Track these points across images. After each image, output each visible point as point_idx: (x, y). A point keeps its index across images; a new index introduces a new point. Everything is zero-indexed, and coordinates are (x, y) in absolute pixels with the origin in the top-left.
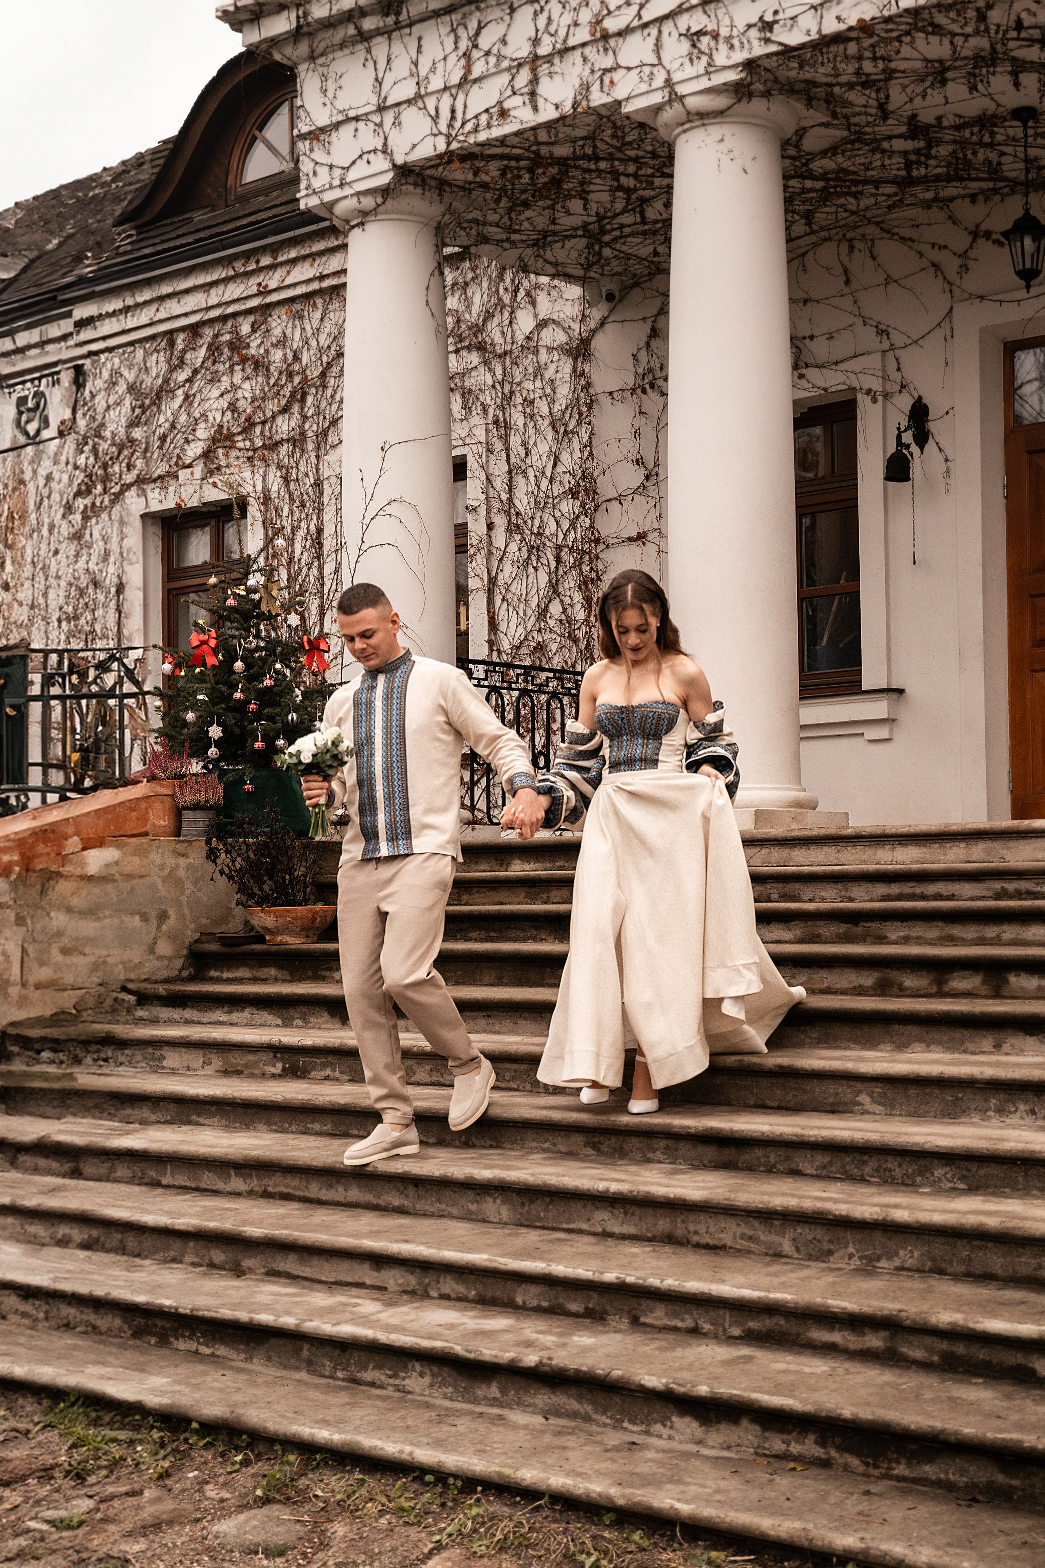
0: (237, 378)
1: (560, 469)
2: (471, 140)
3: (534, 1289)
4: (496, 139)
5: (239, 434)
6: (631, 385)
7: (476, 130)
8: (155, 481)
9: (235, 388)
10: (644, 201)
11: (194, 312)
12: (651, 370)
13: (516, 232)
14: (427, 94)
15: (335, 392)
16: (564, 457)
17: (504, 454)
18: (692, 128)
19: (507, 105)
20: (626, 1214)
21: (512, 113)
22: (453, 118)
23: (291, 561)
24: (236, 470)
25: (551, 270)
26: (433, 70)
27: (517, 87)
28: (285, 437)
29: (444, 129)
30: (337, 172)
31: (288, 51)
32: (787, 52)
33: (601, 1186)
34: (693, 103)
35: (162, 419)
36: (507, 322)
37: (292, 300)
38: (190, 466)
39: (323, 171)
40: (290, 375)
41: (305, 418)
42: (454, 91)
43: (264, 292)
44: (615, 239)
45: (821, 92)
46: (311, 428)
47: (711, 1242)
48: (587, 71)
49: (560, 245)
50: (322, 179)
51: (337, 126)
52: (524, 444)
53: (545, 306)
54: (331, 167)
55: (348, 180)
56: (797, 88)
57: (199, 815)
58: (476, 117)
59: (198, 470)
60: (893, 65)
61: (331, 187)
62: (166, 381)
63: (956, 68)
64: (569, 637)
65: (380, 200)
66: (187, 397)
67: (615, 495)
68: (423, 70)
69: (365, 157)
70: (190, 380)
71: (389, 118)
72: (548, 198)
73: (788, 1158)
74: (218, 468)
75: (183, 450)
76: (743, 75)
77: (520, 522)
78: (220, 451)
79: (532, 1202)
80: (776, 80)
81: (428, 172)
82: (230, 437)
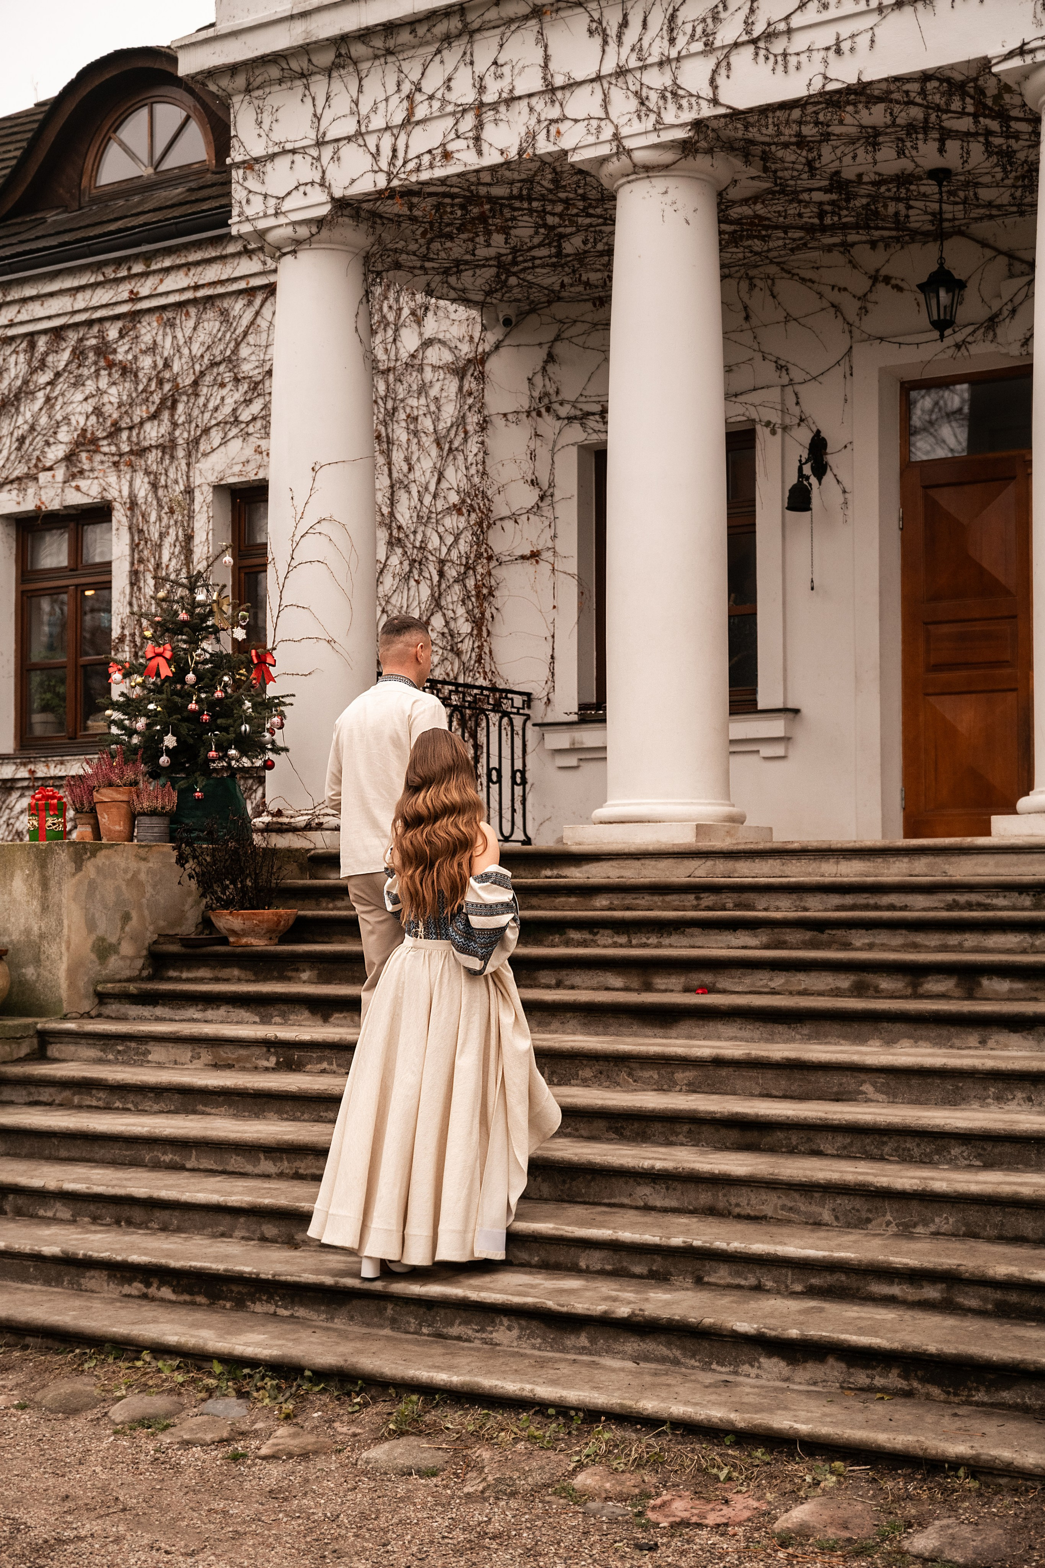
0: (103, 383)
1: (444, 485)
2: (413, 178)
3: (597, 1255)
4: (438, 179)
5: (104, 438)
6: (526, 407)
7: (418, 170)
8: (12, 482)
9: (100, 392)
10: (562, 236)
11: (58, 315)
12: (547, 394)
13: (432, 260)
14: (368, 132)
15: (208, 400)
16: (450, 473)
17: (386, 469)
18: (637, 179)
19: (450, 147)
20: (667, 1189)
21: (456, 155)
22: (394, 156)
23: (158, 566)
24: (101, 475)
25: (453, 294)
26: (374, 109)
27: (461, 131)
28: (153, 443)
29: (385, 167)
30: (272, 202)
31: (225, 82)
32: (735, 115)
33: (647, 1164)
34: (640, 156)
35: (20, 420)
36: (391, 340)
37: (163, 308)
38: (50, 469)
39: (257, 200)
40: (160, 383)
41: (175, 425)
42: (395, 131)
43: (134, 298)
44: (524, 270)
45: (757, 150)
46: (182, 436)
47: (752, 1213)
48: (533, 121)
49: (470, 273)
50: (256, 207)
51: (272, 157)
52: (407, 460)
53: (431, 326)
54: (266, 196)
55: (283, 209)
56: (736, 145)
57: (155, 820)
58: (418, 157)
59: (60, 473)
60: (830, 129)
61: (265, 216)
62: (26, 382)
63: (886, 134)
64: (452, 650)
65: (314, 230)
66: (48, 399)
67: (508, 513)
68: (364, 109)
69: (302, 189)
70: (51, 383)
71: (327, 152)
72: (469, 231)
73: (809, 1140)
74: (81, 472)
75: (43, 452)
76: (691, 134)
77: (402, 535)
78: (84, 455)
79: (573, 1179)
80: (718, 138)
81: (365, 206)
82: (94, 441)
